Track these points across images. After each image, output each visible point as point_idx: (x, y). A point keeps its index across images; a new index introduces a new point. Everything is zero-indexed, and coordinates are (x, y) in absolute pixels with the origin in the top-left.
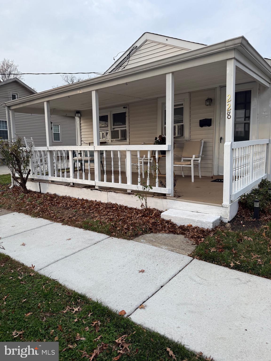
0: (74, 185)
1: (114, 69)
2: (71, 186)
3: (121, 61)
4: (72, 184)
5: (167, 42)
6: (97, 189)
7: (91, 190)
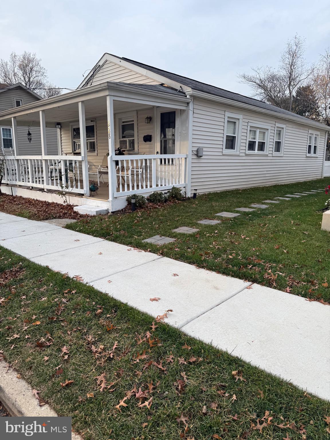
0: (32, 188)
1: (84, 85)
2: (31, 189)
3: (89, 78)
4: (31, 188)
5: (121, 64)
6: (45, 192)
7: (42, 192)
